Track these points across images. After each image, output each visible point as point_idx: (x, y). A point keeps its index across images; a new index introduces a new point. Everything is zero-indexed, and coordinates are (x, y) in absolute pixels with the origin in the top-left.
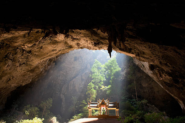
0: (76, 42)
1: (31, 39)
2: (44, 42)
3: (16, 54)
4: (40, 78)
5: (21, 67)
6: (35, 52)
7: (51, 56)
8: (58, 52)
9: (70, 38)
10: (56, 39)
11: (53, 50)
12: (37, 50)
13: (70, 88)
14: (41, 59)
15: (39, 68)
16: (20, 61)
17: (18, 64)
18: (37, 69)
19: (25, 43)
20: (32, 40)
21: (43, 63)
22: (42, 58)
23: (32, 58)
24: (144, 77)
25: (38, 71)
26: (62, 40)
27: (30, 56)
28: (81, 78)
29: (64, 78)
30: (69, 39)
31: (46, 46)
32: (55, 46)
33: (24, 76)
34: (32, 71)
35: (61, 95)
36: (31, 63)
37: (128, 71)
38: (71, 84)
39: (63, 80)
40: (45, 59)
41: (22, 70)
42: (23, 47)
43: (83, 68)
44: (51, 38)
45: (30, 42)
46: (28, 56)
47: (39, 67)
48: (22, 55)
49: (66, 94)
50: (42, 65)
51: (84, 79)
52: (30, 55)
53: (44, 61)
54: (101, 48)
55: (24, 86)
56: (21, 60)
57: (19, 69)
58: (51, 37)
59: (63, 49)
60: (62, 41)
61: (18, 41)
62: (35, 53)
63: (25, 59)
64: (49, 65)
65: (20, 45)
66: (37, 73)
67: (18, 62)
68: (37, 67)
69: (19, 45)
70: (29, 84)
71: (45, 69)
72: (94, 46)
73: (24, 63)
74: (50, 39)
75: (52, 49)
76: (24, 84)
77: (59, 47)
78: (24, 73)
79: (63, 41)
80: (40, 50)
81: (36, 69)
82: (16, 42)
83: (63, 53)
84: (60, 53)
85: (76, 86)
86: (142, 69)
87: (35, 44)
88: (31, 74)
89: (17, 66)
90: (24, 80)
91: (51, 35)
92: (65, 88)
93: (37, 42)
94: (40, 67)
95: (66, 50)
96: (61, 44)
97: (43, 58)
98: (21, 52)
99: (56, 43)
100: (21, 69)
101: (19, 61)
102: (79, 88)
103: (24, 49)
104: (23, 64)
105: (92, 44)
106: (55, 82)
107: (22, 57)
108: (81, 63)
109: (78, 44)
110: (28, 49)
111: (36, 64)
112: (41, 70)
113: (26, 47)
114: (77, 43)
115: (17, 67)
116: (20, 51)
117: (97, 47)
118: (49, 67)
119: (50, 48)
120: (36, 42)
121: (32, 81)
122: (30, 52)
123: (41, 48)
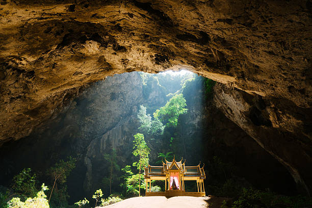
0: (121, 55)
1: (35, 46)
2: (59, 55)
3: (4, 79)
4: (48, 128)
5: (13, 105)
6: (42, 73)
7: (72, 85)
8: (85, 78)
9: (111, 48)
10: (83, 51)
11: (76, 74)
12: (45, 70)
13: (101, 148)
14: (53, 90)
15: (47, 109)
16: (12, 92)
17: (7, 99)
18: (45, 110)
19: (23, 53)
20: (37, 49)
21: (55, 99)
22: (53, 87)
23: (35, 87)
24: (230, 130)
25: (44, 114)
26: (94, 52)
27: (31, 82)
28: (122, 130)
29: (91, 130)
30: (107, 49)
31: (64, 63)
32: (80, 64)
33: (18, 121)
34: (34, 112)
35: (85, 160)
36: (32, 97)
37: (203, 119)
38: (103, 141)
39: (89, 133)
40: (59, 91)
41: (15, 110)
42: (18, 61)
43: (125, 112)
44: (74, 49)
45: (32, 52)
46: (28, 82)
47: (47, 106)
48: (17, 81)
49: (94, 157)
50: (53, 103)
51: (126, 131)
52: (31, 80)
53: (58, 96)
54: (168, 67)
55: (18, 141)
56: (13, 90)
57: (8, 107)
58: (73, 46)
59: (95, 73)
60: (93, 55)
61: (7, 46)
62: (41, 77)
63: (22, 89)
64: (65, 104)
65: (12, 56)
66: (42, 118)
67: (9, 94)
68: (43, 106)
69: (10, 56)
70: (27, 137)
71: (58, 112)
72: (156, 63)
73: (20, 97)
74: (72, 50)
75: (75, 70)
76: (17, 138)
77: (88, 69)
78: (18, 115)
79: (97, 54)
80: (51, 71)
81: (41, 110)
82: (4, 49)
83: (94, 79)
84: (88, 79)
85: (113, 143)
86: (227, 115)
87: (42, 59)
88: (32, 119)
89: (5, 101)
90: (18, 129)
91: (73, 43)
92: (93, 148)
93: (46, 52)
94: (50, 106)
95: (99, 75)
96: (92, 61)
97: (55, 89)
98: (14, 76)
99: (82, 58)
100: (13, 108)
101: (10, 91)
102: (117, 147)
103: (20, 66)
104: (17, 98)
105: (152, 60)
106: (74, 136)
107: (16, 85)
108: (123, 105)
109: (124, 61)
110: (28, 67)
111: (42, 98)
112: (52, 112)
113: (24, 62)
114: (122, 59)
115: (6, 103)
116: (13, 74)
117: (160, 66)
118: (65, 108)
119: (71, 67)
120: (43, 54)
121: (34, 131)
122: (31, 74)
123: (54, 67)
